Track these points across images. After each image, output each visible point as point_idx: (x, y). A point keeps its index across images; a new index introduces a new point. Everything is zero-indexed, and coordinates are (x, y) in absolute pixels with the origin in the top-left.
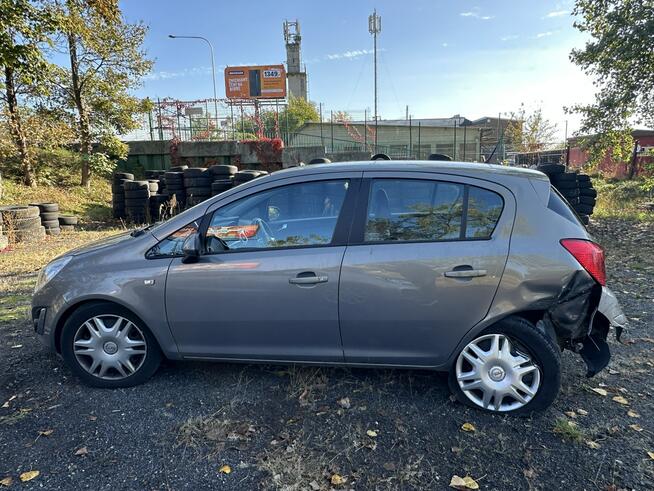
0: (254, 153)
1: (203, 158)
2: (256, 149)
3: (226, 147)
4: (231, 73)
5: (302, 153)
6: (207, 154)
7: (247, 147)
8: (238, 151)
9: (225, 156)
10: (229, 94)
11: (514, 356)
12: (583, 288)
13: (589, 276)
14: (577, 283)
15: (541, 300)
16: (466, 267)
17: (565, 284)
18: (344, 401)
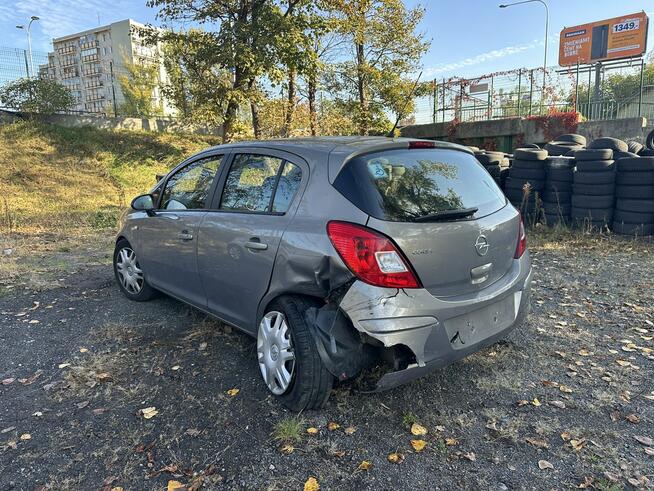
0: (541, 131)
1: (482, 139)
2: (543, 127)
3: (508, 125)
4: (567, 35)
5: (605, 128)
6: (485, 134)
7: (532, 125)
8: (521, 129)
9: (506, 136)
10: (563, 61)
11: (286, 338)
12: (342, 279)
13: (344, 266)
14: (331, 271)
15: (302, 283)
16: (256, 239)
17: (317, 269)
18: (203, 345)
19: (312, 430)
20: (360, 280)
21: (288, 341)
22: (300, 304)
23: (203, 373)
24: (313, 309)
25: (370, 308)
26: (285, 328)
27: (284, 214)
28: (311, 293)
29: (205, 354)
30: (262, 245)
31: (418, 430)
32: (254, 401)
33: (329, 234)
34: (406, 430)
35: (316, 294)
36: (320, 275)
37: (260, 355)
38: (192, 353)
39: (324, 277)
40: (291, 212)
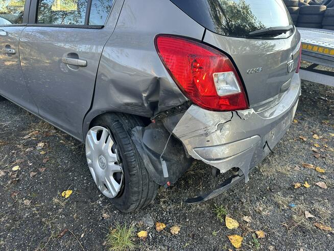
11: (113, 152)
12: (173, 103)
13: (177, 88)
14: (161, 93)
15: (128, 104)
16: (74, 55)
17: (145, 91)
18: (41, 145)
19: (142, 234)
20: (195, 104)
21: (115, 156)
22: (126, 122)
23: (39, 173)
24: (139, 128)
25: (207, 135)
26: (111, 143)
27: (103, 27)
28: (137, 113)
29: (42, 153)
30: (82, 62)
31: (231, 224)
32: (86, 203)
33: (158, 51)
34: (221, 224)
35: (142, 114)
36: (147, 97)
37: (89, 161)
38: (31, 152)
39: (153, 99)
40: (110, 25)
